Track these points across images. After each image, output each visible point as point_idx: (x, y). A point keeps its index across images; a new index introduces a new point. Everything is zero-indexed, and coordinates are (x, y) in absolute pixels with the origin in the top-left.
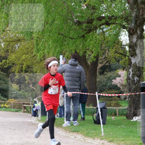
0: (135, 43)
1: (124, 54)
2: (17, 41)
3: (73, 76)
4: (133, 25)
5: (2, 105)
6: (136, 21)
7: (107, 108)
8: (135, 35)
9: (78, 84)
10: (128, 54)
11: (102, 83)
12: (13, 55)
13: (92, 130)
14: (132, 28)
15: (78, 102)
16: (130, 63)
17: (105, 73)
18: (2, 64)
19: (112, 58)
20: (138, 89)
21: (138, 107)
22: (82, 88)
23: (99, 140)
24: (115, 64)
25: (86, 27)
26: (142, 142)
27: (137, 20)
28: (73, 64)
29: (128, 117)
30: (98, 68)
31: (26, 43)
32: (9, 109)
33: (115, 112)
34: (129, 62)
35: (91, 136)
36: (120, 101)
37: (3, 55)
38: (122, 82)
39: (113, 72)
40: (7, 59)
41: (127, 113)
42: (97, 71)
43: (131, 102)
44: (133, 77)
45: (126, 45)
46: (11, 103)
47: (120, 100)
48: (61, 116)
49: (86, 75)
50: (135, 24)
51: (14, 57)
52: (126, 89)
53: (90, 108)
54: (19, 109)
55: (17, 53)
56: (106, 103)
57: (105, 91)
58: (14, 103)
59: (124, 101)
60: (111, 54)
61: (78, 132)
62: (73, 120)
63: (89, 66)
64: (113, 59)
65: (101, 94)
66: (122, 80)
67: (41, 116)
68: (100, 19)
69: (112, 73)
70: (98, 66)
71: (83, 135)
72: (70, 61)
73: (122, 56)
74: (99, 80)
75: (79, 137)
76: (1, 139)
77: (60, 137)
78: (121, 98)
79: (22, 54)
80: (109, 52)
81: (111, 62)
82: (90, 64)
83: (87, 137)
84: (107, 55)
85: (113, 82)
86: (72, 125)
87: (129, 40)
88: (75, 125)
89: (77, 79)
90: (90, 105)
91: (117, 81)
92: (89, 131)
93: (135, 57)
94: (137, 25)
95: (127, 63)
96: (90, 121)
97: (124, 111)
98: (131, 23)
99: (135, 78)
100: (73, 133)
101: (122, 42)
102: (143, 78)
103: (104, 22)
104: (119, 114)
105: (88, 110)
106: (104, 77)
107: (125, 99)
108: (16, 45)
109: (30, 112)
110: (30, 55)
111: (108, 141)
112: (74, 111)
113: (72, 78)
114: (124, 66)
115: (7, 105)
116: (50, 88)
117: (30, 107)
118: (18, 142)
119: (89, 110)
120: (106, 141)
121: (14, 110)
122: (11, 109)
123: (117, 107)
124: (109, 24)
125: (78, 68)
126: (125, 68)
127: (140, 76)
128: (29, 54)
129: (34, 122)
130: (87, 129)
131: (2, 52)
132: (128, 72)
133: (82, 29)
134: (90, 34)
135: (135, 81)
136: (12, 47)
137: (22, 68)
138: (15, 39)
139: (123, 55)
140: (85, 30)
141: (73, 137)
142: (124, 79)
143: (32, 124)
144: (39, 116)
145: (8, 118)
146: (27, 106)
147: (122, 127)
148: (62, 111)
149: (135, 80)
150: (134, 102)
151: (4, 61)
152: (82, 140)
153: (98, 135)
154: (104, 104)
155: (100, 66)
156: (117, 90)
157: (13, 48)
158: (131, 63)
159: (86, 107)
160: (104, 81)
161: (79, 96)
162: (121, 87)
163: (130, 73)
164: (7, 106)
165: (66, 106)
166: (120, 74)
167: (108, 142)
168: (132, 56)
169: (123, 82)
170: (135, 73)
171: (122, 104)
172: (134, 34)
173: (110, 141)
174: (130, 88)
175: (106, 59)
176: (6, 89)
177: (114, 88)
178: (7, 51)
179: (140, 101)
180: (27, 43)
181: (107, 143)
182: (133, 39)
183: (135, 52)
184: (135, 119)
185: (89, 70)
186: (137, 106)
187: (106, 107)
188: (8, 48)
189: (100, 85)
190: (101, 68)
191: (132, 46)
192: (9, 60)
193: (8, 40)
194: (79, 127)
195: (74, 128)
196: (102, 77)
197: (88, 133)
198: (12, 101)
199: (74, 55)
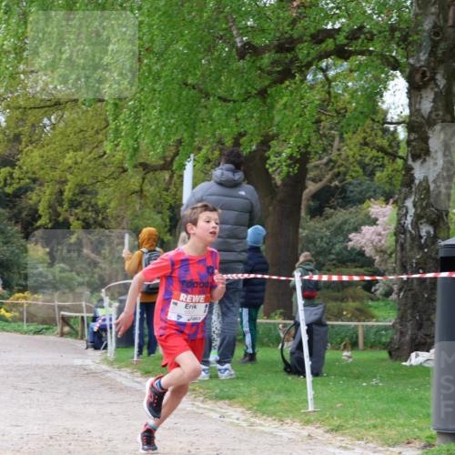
0: (426, 116)
1: (390, 150)
2: (49, 107)
4: (423, 57)
6: (435, 45)
7: (328, 323)
8: (429, 90)
10: (403, 151)
11: (315, 244)
12: (36, 153)
13: (279, 392)
14: (421, 67)
16: (409, 181)
17: (328, 211)
19: (352, 164)
20: (432, 265)
21: (429, 319)
23: (297, 427)
24: (360, 184)
25: (274, 63)
26: (434, 432)
27: (438, 42)
28: (227, 181)
29: (393, 353)
30: (304, 197)
31: (78, 113)
32: (13, 324)
33: (352, 337)
34: (404, 175)
35: (274, 414)
36: (370, 303)
38: (380, 241)
39: (353, 210)
40: (13, 165)
41: (392, 339)
42: (300, 204)
43: (406, 304)
44: (416, 223)
45: (398, 123)
46: (22, 305)
47: (372, 299)
50: (430, 54)
51: (38, 160)
52: (391, 264)
53: (274, 324)
54: (45, 326)
55: (48, 145)
56: (325, 307)
57: (325, 268)
58: (30, 305)
59: (383, 300)
60: (351, 150)
61: (230, 398)
62: (219, 362)
63: (276, 190)
64: (354, 167)
66: (379, 234)
67: (117, 347)
68: (320, 37)
69: (350, 213)
70: (305, 188)
71: (249, 409)
72: (219, 172)
73: (383, 158)
74: (307, 236)
75: (236, 415)
77: (175, 415)
78: (376, 290)
79: (64, 148)
80: (342, 144)
81: (347, 177)
82: (279, 182)
83: (259, 415)
84: (335, 152)
85: (350, 240)
86: (214, 376)
87: (410, 105)
88: (223, 376)
90: (273, 314)
91: (364, 239)
92: (269, 397)
93: (425, 160)
94: (435, 58)
95: (399, 179)
96: (273, 364)
97: (383, 332)
98: (419, 51)
99: (421, 227)
100: (215, 403)
101: (385, 113)
102: (449, 228)
103: (330, 46)
104: (365, 344)
106: (323, 223)
107: (388, 294)
108: (46, 121)
109: (80, 333)
110: (90, 153)
111: (328, 428)
112: (223, 331)
114: (387, 188)
115: (7, 311)
117: (82, 318)
119: (270, 329)
120: (319, 427)
121: (31, 328)
122: (20, 323)
123: (359, 321)
124: (346, 55)
125: (243, 193)
126: (391, 197)
127: (439, 222)
128: (88, 150)
129: (92, 367)
130: (261, 391)
132: (399, 209)
133: (260, 69)
134: (283, 86)
135: (421, 237)
136: (33, 125)
137: (61, 192)
138: (42, 100)
139: (386, 153)
140: (269, 73)
141: (216, 416)
142: (388, 231)
143: (85, 372)
144: (109, 347)
145: (9, 351)
146: (71, 317)
147: (373, 386)
149: (423, 233)
150: (415, 303)
151: (5, 171)
152: (244, 424)
153: (297, 410)
154: (321, 310)
155: (312, 188)
156: (362, 267)
157: (35, 130)
158: (412, 179)
160: (322, 238)
162: (377, 258)
163: (407, 212)
164: (8, 315)
166: (373, 216)
167: (327, 432)
168: (415, 157)
169: (383, 242)
170: (422, 214)
171: (376, 312)
172: (425, 86)
173: (332, 430)
174: (404, 259)
175: (333, 167)
176: (7, 260)
177: (353, 261)
178: (17, 138)
179: (435, 300)
180: (83, 113)
181: (322, 436)
182: (422, 104)
183: (427, 144)
184: (417, 358)
185: (275, 202)
186: (425, 317)
187: (323, 320)
188: (21, 129)
190: (315, 196)
191: (416, 124)
192: (20, 168)
193: (22, 103)
194: (236, 384)
195: (222, 386)
196: (318, 225)
197: (264, 403)
198: (25, 298)
199: (232, 152)
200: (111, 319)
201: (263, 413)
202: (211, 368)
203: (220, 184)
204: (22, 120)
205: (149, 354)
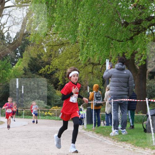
2: (61, 45)
3: (121, 81)
5: (46, 113)
9: (126, 89)
11: (152, 88)
12: (57, 60)
13: (143, 139)
15: (127, 109)
18: (46, 70)
22: (131, 93)
23: (149, 150)
25: (134, 28)
28: (120, 68)
30: (147, 73)
31: (70, 47)
32: (52, 117)
35: (142, 146)
37: (46, 60)
40: (50, 65)
42: (146, 75)
46: (55, 111)
48: (108, 124)
49: (134, 80)
51: (58, 63)
53: (140, 116)
55: (61, 58)
58: (57, 110)
61: (127, 141)
62: (122, 129)
63: (138, 70)
65: (152, 100)
67: (87, 124)
68: (150, 19)
71: (133, 145)
72: (117, 65)
74: (149, 85)
75: (129, 147)
76: (45, 149)
77: (108, 147)
79: (66, 58)
82: (138, 68)
83: (136, 147)
86: (120, 134)
88: (123, 133)
89: (125, 84)
90: (139, 112)
92: (139, 140)
96: (140, 129)
100: (121, 143)
105: (138, 117)
108: (60, 50)
110: (75, 60)
112: (122, 118)
113: (119, 83)
115: (50, 113)
116: (72, 97)
118: (63, 152)
121: (58, 118)
122: (55, 117)
125: (125, 72)
128: (74, 59)
129: (79, 131)
130: (136, 138)
131: (45, 57)
134: (138, 36)
136: (55, 51)
138: (58, 43)
141: (122, 147)
144: (84, 124)
145: (52, 126)
148: (109, 119)
151: (47, 66)
152: (132, 150)
153: (149, 145)
157: (56, 53)
159: (135, 115)
161: (127, 103)
164: (50, 114)
165: (113, 113)
176: (49, 96)
178: (51, 56)
185: (137, 75)
188: (51, 53)
189: (150, 91)
192: (52, 65)
193: (51, 44)
194: (128, 136)
195: (123, 137)
196: (152, 82)
197: (138, 142)
198: (56, 108)
199: (121, 59)
200: (84, 115)
201: (138, 146)
202: (119, 131)
203: (118, 69)
204: (52, 49)
205: (98, 126)
